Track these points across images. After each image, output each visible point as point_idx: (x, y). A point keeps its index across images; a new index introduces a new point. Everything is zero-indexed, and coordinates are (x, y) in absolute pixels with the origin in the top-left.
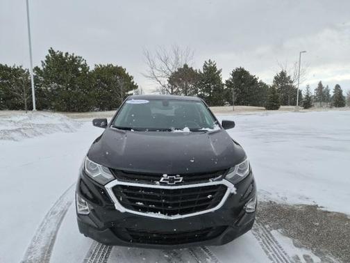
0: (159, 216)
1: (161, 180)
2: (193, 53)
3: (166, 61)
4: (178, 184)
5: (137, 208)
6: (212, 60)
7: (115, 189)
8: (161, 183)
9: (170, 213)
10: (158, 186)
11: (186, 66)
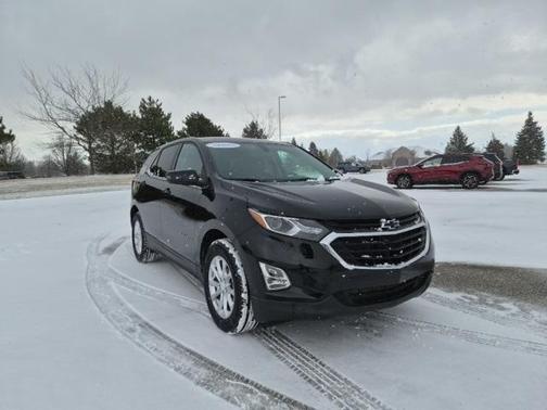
0: (386, 266)
1: (383, 226)
2: (126, 84)
3: (73, 92)
4: (397, 229)
5: (362, 262)
6: (154, 98)
7: (334, 244)
8: (384, 230)
9: (397, 262)
10: (380, 233)
11: (109, 104)
